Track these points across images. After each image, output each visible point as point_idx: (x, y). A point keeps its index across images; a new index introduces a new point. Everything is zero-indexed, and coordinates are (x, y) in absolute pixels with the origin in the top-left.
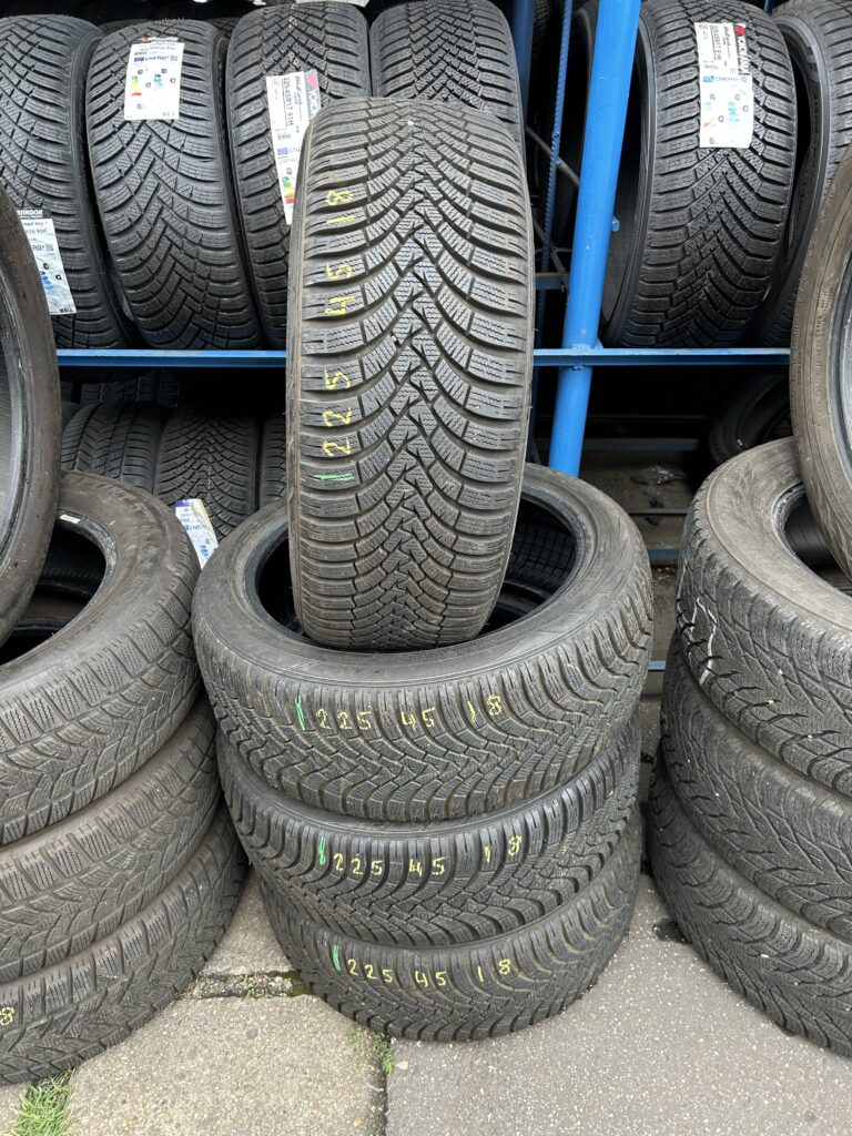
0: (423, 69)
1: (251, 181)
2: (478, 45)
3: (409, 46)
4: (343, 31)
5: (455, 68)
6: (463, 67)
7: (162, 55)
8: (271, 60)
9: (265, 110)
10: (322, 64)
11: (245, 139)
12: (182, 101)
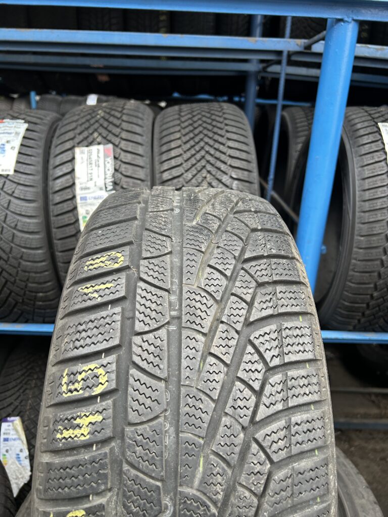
0: (188, 146)
1: (60, 217)
2: (227, 131)
3: (179, 131)
4: (134, 120)
5: (211, 146)
6: (217, 145)
7: (9, 131)
8: (81, 137)
9: (73, 170)
10: (116, 141)
11: (57, 189)
12: (18, 162)
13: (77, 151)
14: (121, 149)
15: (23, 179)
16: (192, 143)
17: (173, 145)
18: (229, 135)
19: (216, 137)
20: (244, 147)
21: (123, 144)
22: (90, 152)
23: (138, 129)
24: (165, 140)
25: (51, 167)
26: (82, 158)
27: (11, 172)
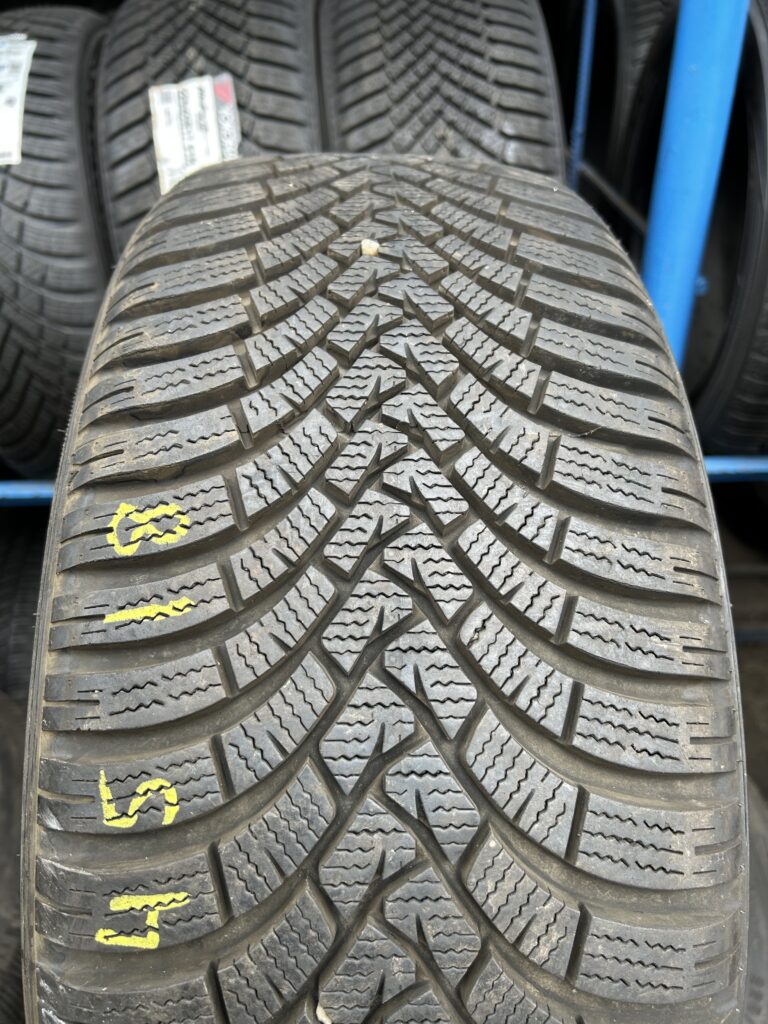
4: (275, 11)
8: (159, 62)
9: (149, 143)
11: (121, 189)
12: (26, 134)
13: (155, 94)
14: (253, 85)
15: (42, 172)
16: (408, 56)
17: (366, 64)
18: (493, 31)
19: (464, 38)
20: (528, 59)
21: (255, 72)
22: (183, 98)
23: (284, 33)
24: (348, 53)
25: (101, 139)
26: (168, 113)
27: (15, 159)
